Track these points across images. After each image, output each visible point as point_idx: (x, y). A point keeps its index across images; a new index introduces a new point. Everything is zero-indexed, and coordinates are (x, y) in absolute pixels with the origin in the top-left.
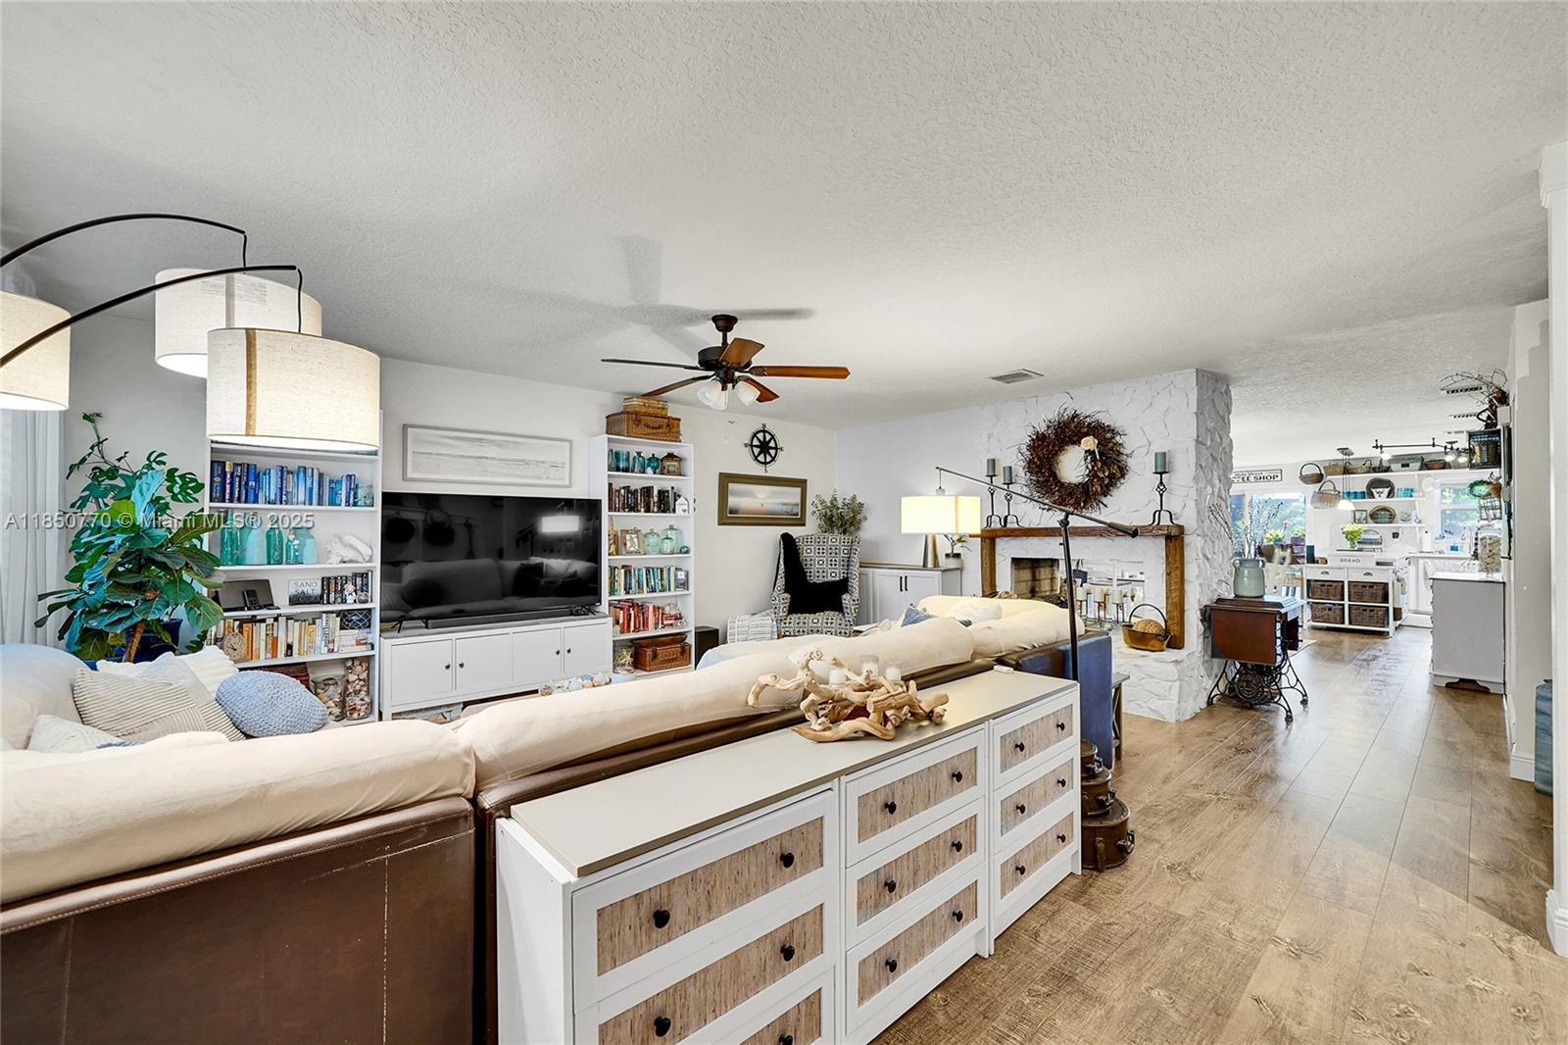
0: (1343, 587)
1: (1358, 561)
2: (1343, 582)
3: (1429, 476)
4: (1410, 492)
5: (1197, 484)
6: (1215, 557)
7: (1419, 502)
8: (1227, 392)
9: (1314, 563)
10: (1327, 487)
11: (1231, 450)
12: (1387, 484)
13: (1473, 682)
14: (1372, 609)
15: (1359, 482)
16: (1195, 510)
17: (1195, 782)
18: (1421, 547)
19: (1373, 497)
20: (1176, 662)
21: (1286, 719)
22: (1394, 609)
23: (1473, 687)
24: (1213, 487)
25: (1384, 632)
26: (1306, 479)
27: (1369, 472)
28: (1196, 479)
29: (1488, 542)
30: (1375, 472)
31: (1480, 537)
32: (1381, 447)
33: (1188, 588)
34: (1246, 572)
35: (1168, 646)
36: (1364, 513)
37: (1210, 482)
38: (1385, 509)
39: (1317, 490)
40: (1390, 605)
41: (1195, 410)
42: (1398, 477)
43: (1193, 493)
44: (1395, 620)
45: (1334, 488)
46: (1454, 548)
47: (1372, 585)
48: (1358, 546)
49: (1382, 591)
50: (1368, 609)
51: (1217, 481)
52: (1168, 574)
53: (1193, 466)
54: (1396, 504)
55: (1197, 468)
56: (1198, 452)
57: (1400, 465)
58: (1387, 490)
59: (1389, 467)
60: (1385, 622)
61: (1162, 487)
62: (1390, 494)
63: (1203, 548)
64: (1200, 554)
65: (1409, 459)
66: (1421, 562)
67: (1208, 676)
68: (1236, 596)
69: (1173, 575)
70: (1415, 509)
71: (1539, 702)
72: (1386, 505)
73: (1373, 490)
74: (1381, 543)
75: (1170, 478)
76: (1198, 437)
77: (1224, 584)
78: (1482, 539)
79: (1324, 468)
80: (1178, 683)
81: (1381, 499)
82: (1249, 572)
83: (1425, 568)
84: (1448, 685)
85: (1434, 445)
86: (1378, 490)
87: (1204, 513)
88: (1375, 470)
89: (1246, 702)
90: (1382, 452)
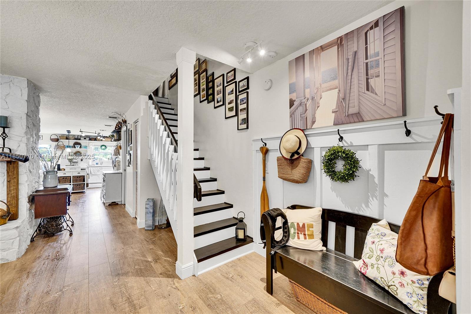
0: (71, 178)
1: (76, 169)
2: (71, 176)
3: (91, 142)
4: (86, 147)
5: (27, 136)
6: (34, 171)
7: (89, 150)
8: (39, 96)
9: (60, 170)
10: (60, 143)
11: (40, 123)
12: (79, 144)
13: (115, 202)
14: (80, 185)
15: (72, 142)
16: (26, 148)
17: (45, 291)
18: (89, 164)
19: (75, 148)
20: (17, 227)
21: (70, 235)
22: (87, 184)
23: (114, 204)
24: (33, 138)
25: (83, 192)
26: (53, 140)
27: (74, 140)
28: (26, 133)
29: (118, 162)
30: (76, 140)
31: (116, 160)
32: (82, 132)
33: (20, 187)
34: (49, 176)
35: (9, 220)
36: (73, 153)
37: (32, 135)
38: (79, 152)
39: (56, 144)
40: (85, 183)
41: (27, 99)
42: (83, 142)
43: (25, 140)
44: (87, 187)
45: (63, 144)
46: (97, 164)
47: (80, 177)
48: (72, 164)
49: (83, 178)
50: (79, 185)
51: (34, 136)
52: (8, 182)
53: (25, 127)
54: (82, 150)
55: (27, 128)
56: (27, 120)
57: (83, 138)
58: (79, 146)
59: (80, 139)
60: (84, 188)
61: (4, 135)
62: (80, 147)
63: (29, 167)
64: (28, 170)
65: (86, 137)
66: (89, 168)
67: (31, 228)
68: (45, 188)
69: (12, 181)
70: (87, 152)
71: (146, 205)
72: (79, 151)
73: (75, 146)
74: (77, 163)
75: (9, 131)
76: (27, 112)
77: (37, 183)
78: (117, 161)
79: (59, 137)
80: (18, 238)
81: (78, 148)
82: (51, 176)
83: (90, 170)
84: (109, 205)
85: (96, 133)
86: (77, 146)
87: (30, 149)
88: (76, 139)
89: (51, 234)
90: (82, 133)
